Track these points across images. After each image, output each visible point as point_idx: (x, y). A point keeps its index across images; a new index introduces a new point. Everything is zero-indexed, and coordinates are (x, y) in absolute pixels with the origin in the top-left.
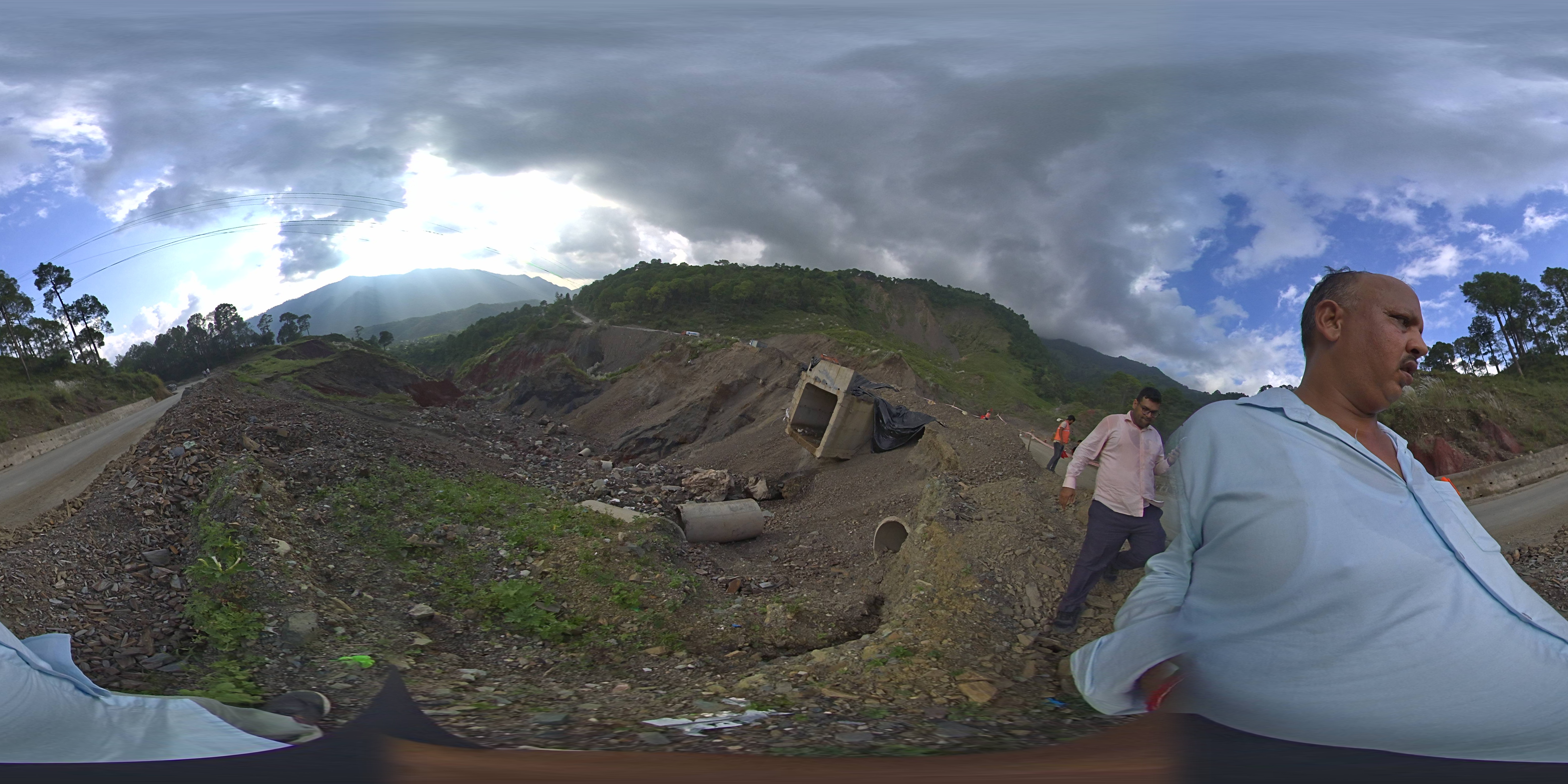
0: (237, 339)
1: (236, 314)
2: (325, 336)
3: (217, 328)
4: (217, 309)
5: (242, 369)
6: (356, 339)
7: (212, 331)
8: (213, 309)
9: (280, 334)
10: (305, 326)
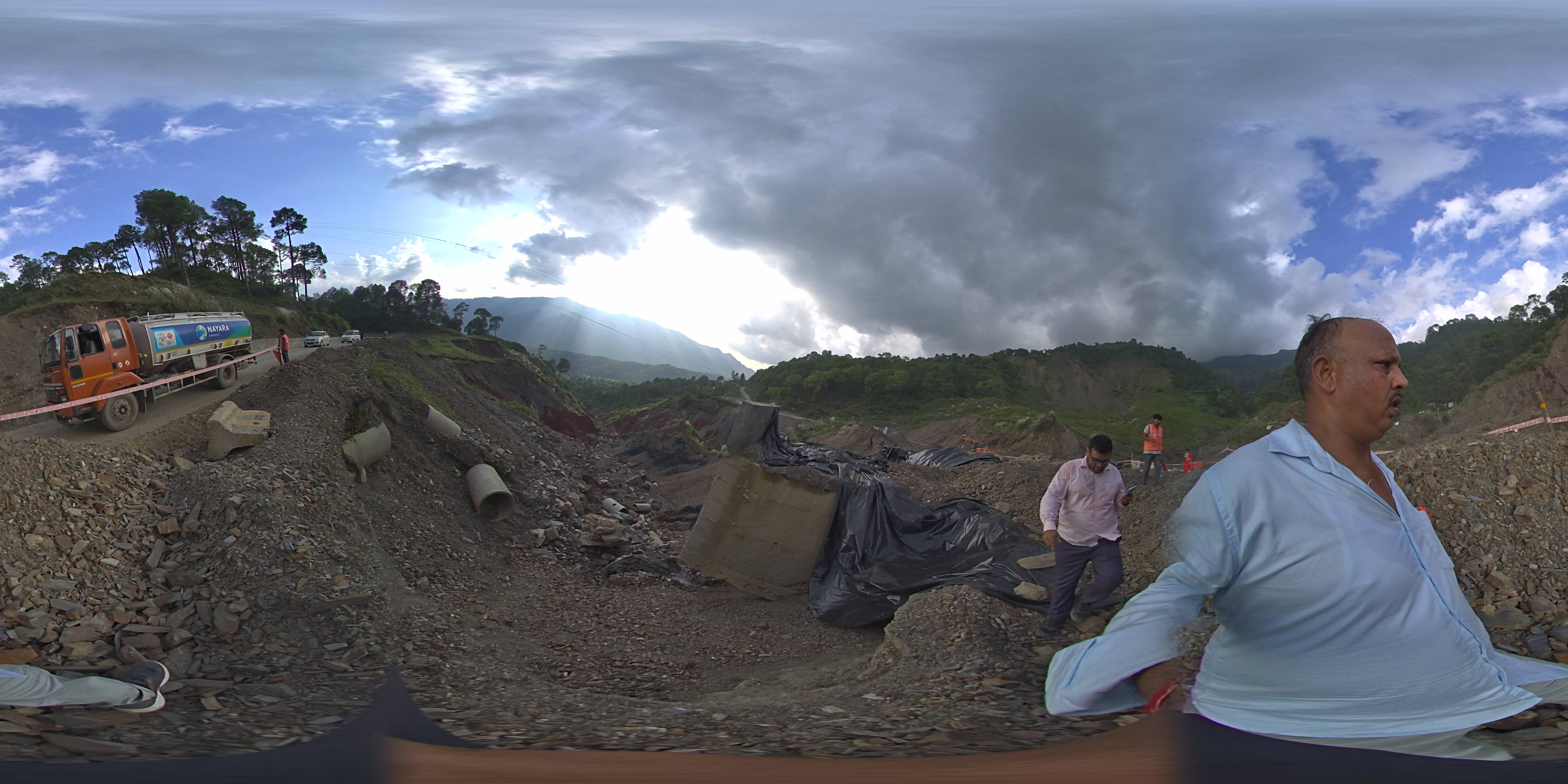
1: (438, 293)
2: (508, 342)
3: (416, 298)
4: (423, 282)
6: (536, 355)
7: (410, 300)
9: (470, 324)
10: (494, 327)
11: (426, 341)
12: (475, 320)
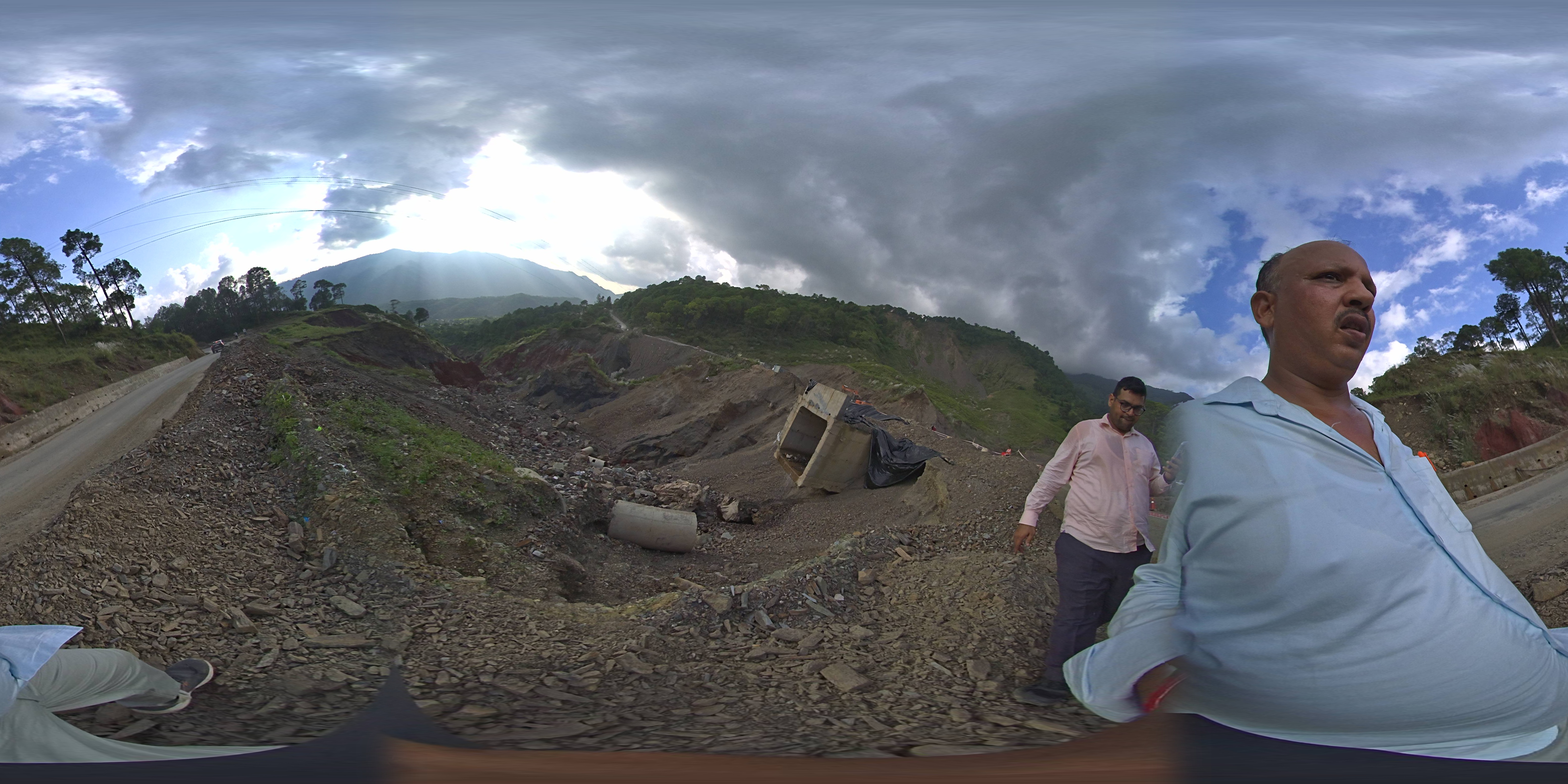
0: (268, 302)
1: (270, 278)
2: (359, 307)
3: (249, 291)
4: (250, 272)
5: (273, 332)
6: (389, 312)
7: (244, 294)
8: (245, 273)
9: (313, 300)
10: (340, 295)
11: (278, 330)
12: (316, 294)
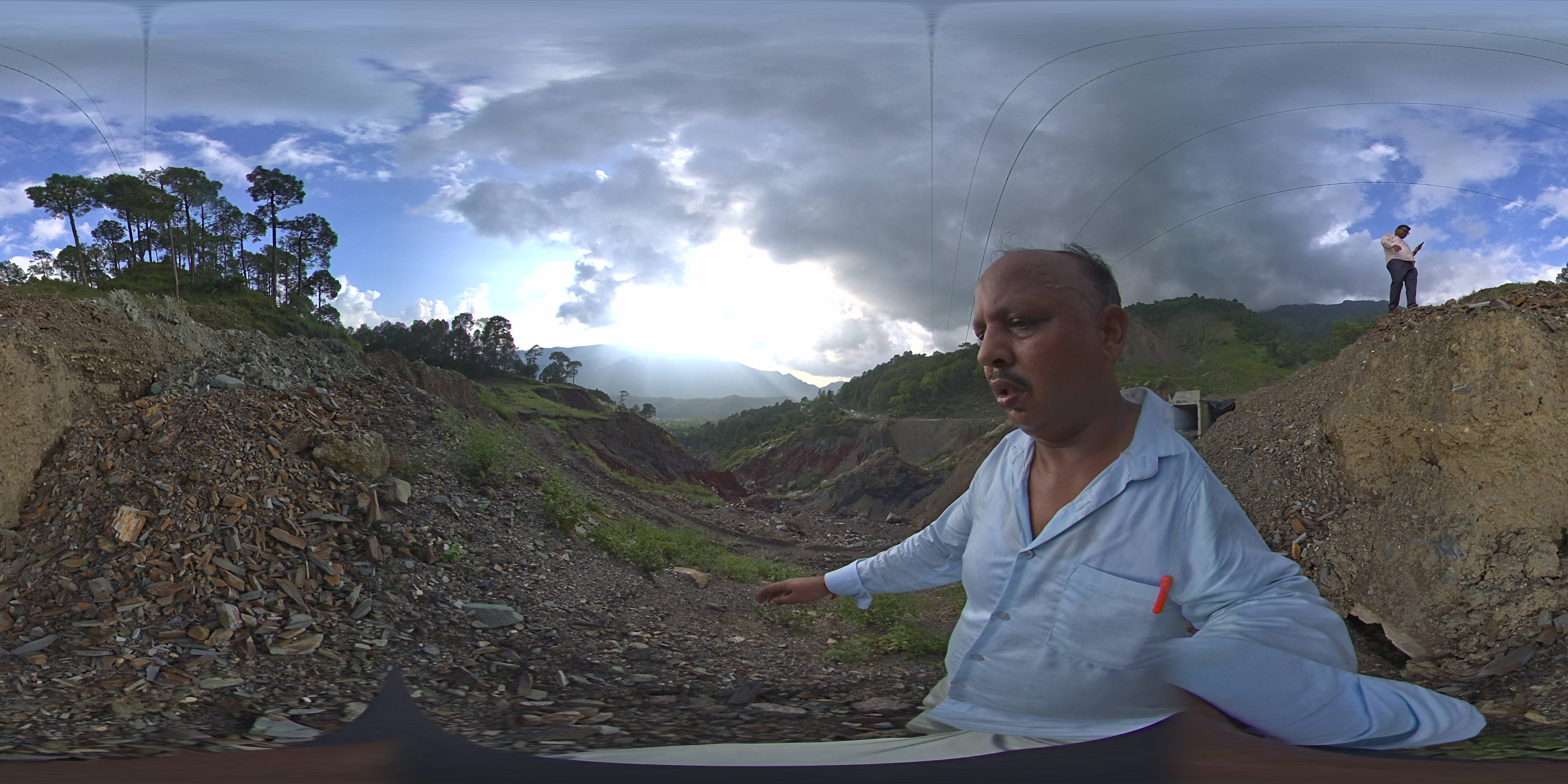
0: (500, 359)
2: (590, 390)
3: (483, 338)
6: (619, 404)
7: (477, 339)
8: (486, 317)
9: (544, 370)
10: (574, 373)
11: (501, 392)
12: (551, 366)
